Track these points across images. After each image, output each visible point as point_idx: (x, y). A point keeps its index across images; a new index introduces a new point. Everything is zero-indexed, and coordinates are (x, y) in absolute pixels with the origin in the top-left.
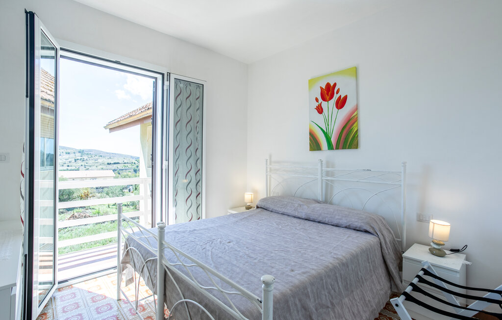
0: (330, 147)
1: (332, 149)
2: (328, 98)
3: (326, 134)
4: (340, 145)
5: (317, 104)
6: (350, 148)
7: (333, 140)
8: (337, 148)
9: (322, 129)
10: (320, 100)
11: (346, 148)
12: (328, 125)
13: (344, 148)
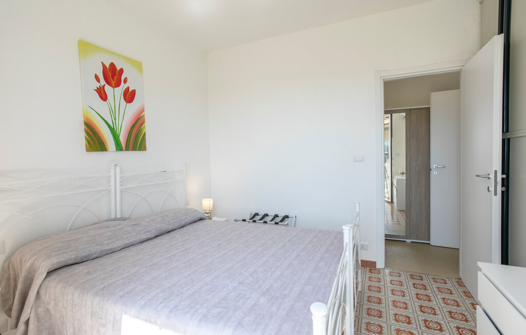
0: (119, 148)
1: (121, 150)
2: (113, 83)
3: (112, 130)
4: (130, 145)
5: (98, 85)
6: (141, 150)
7: (122, 139)
8: (127, 149)
9: (106, 122)
10: (103, 82)
11: (136, 150)
12: (115, 119)
13: (134, 149)
